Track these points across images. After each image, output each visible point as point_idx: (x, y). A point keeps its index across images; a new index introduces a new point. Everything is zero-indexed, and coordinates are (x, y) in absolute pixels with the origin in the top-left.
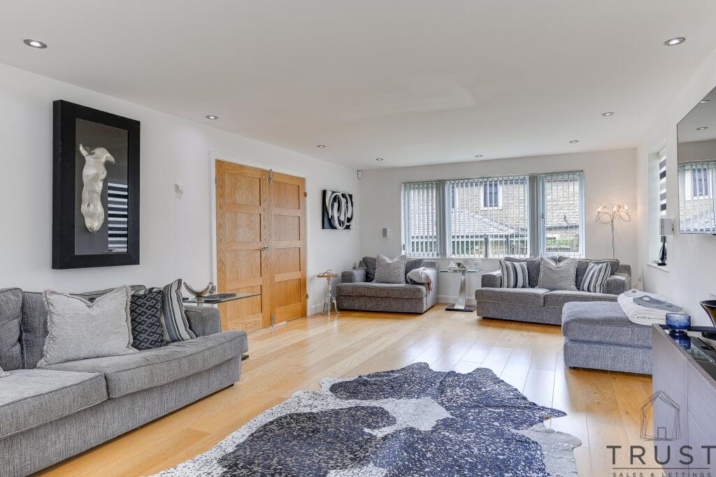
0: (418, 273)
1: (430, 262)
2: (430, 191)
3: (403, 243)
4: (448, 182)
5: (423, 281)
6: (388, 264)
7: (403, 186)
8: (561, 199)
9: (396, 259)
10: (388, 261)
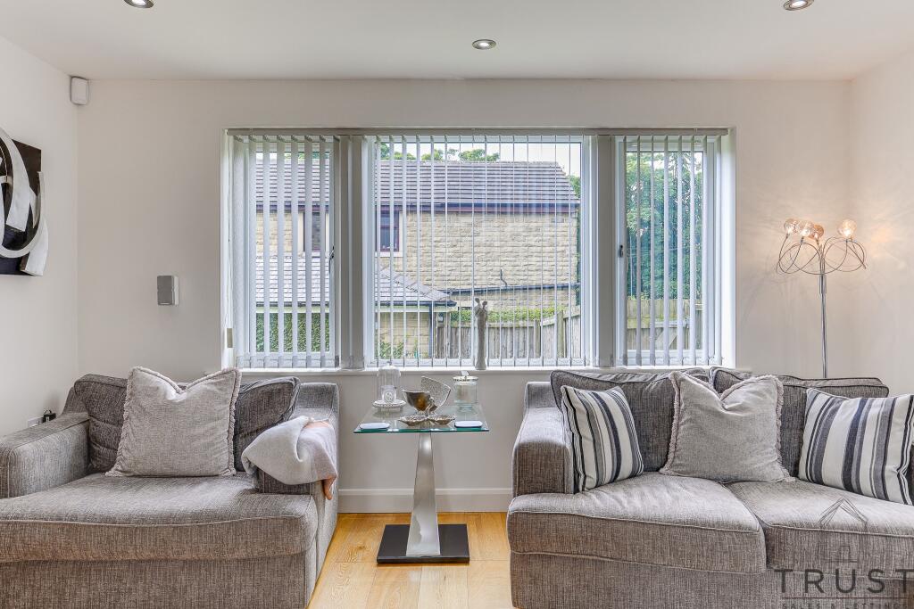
0: (284, 442)
1: (316, 389)
2: (316, 161)
3: (227, 323)
4: (371, 139)
5: (305, 477)
6: (170, 407)
7: (228, 141)
8: (496, 244)
9: (201, 386)
10: (172, 395)
